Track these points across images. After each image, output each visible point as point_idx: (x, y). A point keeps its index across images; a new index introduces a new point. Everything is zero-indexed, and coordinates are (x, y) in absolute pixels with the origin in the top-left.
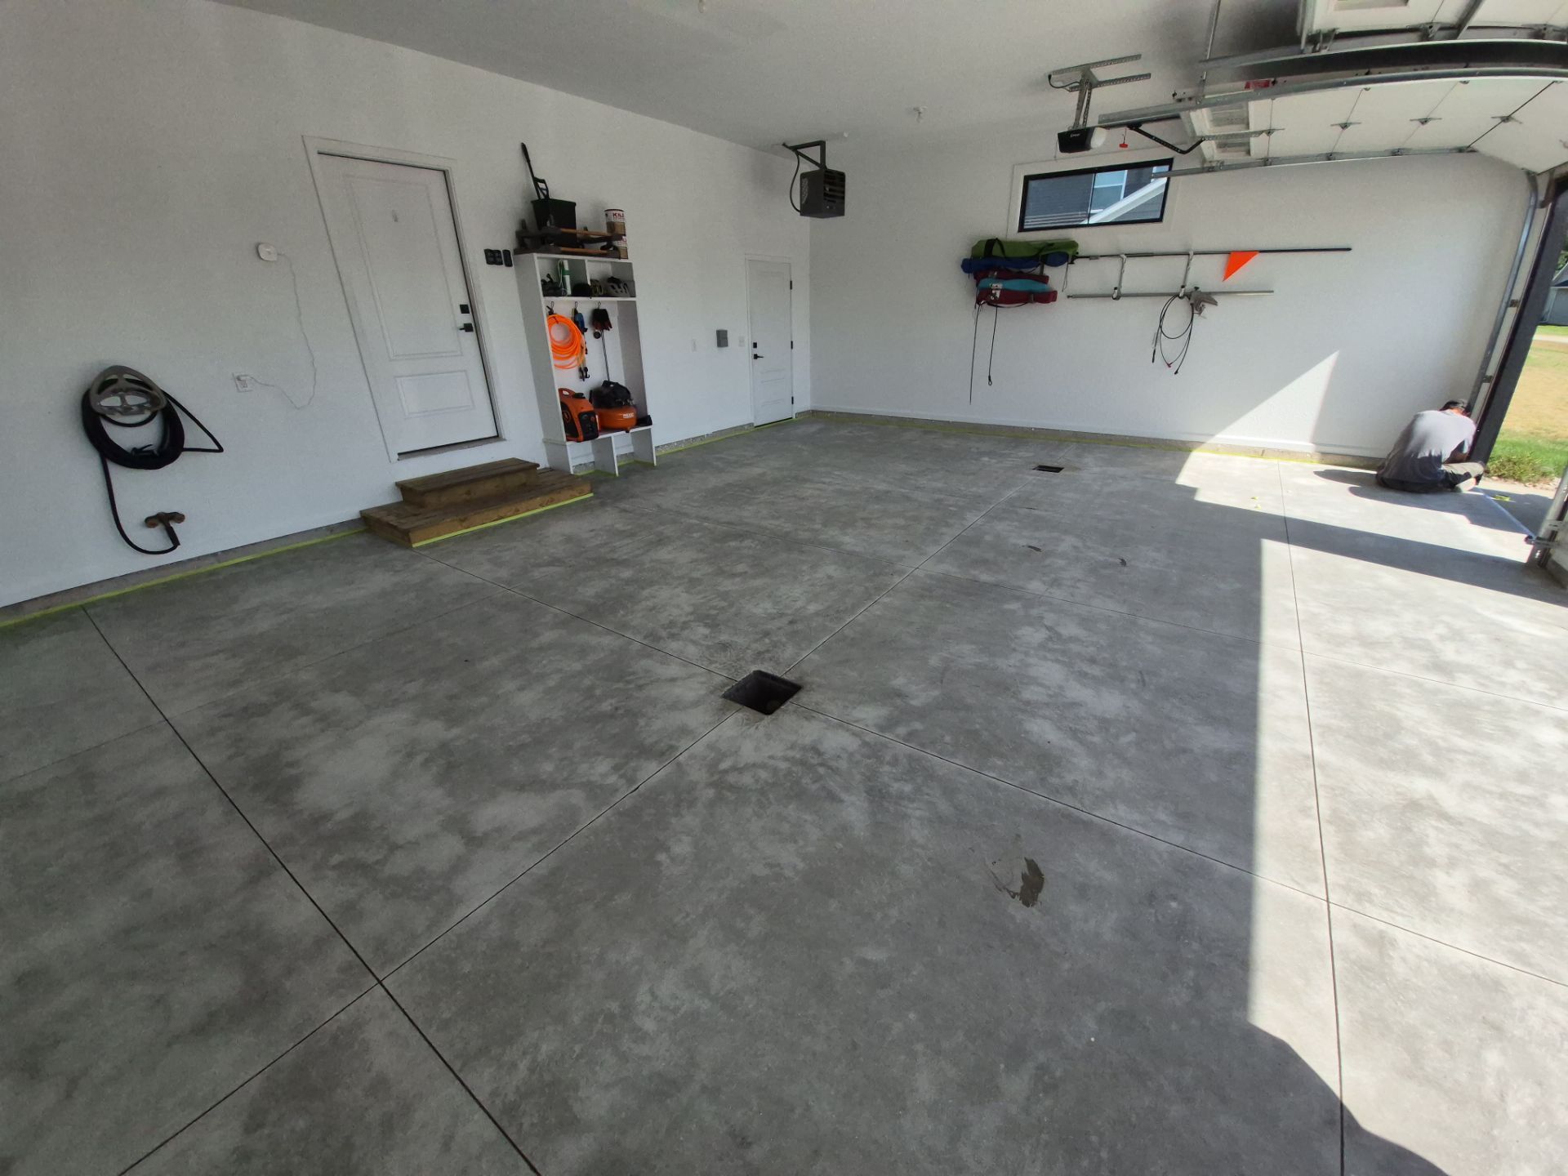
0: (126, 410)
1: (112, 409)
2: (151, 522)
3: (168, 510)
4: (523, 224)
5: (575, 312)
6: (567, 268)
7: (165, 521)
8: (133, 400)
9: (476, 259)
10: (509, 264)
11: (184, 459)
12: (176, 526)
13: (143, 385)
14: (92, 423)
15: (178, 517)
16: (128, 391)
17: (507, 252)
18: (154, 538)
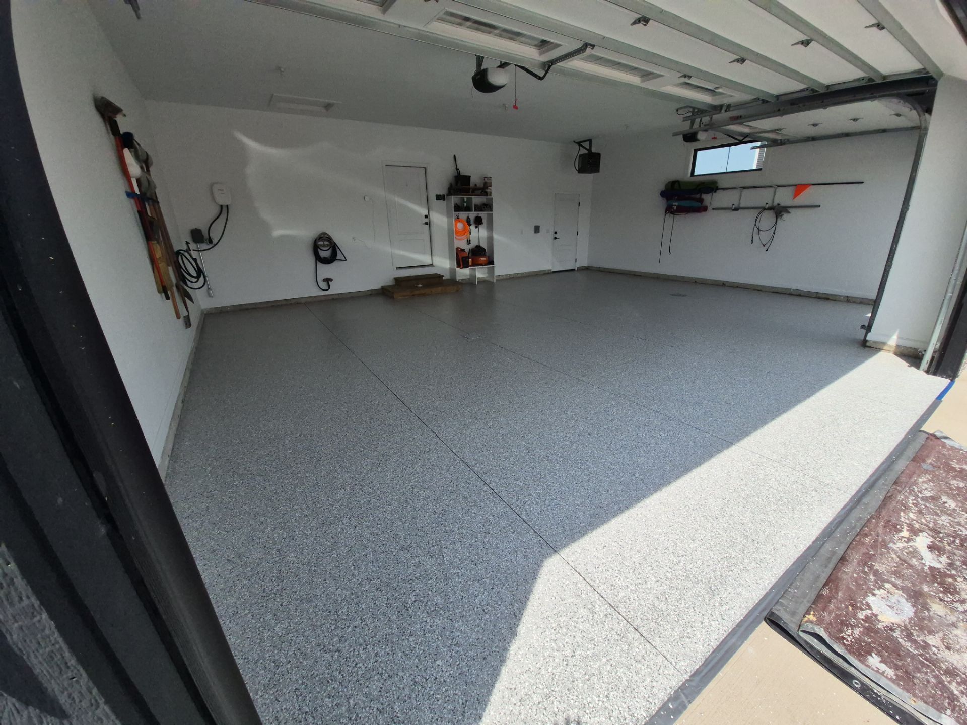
0: (324, 246)
1: (321, 245)
2: (324, 280)
3: (329, 277)
4: (451, 185)
5: (468, 217)
6: (465, 201)
7: (328, 281)
8: (326, 243)
9: (432, 197)
10: (444, 200)
11: (336, 263)
12: (330, 283)
13: (329, 239)
14: (316, 248)
15: (331, 280)
16: (325, 240)
17: (444, 195)
18: (323, 285)
